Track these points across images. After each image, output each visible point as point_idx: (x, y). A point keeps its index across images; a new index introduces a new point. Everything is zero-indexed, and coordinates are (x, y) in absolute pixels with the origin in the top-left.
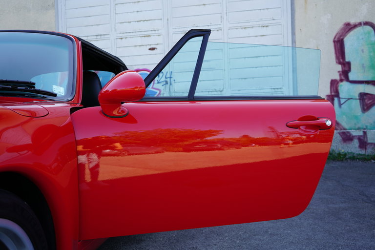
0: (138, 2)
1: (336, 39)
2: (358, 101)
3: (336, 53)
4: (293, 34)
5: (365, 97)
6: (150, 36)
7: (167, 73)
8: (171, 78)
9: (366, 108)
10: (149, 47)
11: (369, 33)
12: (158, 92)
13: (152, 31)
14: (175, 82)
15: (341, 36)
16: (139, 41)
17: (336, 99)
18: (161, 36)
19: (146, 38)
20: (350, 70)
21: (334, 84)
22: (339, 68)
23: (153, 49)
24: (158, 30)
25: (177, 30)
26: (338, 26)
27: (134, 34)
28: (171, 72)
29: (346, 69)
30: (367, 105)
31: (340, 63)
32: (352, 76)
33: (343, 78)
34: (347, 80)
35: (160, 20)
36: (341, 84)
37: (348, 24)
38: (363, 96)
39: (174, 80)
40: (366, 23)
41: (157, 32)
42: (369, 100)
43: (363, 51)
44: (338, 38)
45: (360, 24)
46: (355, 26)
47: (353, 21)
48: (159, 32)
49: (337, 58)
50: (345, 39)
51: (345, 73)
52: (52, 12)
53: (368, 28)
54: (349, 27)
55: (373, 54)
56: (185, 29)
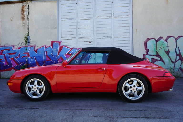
0: (86, 28)
1: (145, 43)
4: (133, 40)
11: (154, 41)
12: (92, 56)
13: (90, 37)
16: (86, 40)
18: (93, 39)
19: (88, 39)
20: (149, 51)
21: (144, 55)
22: (146, 51)
23: (90, 43)
24: (92, 37)
25: (98, 37)
26: (146, 39)
27: (84, 38)
29: (148, 51)
30: (153, 62)
31: (146, 49)
32: (149, 53)
34: (148, 54)
35: (92, 34)
36: (146, 55)
37: (148, 38)
38: (152, 59)
40: (153, 38)
42: (154, 60)
43: (152, 46)
45: (151, 38)
46: (150, 39)
47: (150, 38)
49: (145, 48)
50: (147, 43)
51: (147, 52)
52: (56, 30)
53: (154, 40)
54: (148, 39)
55: (155, 47)
56: (100, 37)
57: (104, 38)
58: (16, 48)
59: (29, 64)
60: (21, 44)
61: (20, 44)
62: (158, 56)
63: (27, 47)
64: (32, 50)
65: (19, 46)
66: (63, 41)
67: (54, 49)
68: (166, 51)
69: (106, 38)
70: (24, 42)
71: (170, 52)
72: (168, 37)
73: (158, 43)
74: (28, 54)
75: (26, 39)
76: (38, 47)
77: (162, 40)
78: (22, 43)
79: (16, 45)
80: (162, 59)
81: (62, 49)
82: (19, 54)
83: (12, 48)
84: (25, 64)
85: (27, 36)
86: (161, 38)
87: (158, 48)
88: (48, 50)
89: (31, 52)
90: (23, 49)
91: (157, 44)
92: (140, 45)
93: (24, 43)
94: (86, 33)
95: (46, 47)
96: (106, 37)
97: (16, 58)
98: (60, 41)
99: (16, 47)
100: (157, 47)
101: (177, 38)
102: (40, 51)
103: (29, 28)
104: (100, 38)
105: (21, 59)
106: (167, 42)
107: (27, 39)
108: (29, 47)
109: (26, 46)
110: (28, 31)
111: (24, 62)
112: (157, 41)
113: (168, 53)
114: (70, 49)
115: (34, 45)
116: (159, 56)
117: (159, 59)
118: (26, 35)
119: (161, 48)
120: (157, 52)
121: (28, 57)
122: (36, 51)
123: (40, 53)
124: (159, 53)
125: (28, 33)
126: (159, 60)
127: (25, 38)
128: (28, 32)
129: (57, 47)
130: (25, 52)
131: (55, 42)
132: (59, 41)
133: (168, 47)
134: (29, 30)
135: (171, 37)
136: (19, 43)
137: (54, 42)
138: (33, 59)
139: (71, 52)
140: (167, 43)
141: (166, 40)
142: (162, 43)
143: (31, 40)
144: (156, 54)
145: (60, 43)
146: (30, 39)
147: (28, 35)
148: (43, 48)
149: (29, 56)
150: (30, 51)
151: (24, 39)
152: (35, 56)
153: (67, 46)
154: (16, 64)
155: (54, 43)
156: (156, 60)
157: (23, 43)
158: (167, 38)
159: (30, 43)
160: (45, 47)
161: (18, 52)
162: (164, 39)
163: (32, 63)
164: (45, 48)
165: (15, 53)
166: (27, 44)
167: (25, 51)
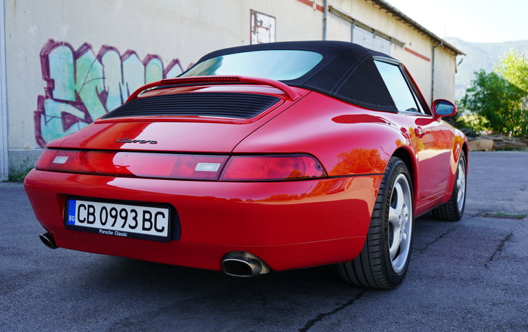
1: (42, 54)
2: (60, 119)
3: (42, 69)
4: (5, 38)
5: (66, 116)
9: (67, 127)
11: (68, 54)
15: (46, 51)
17: (42, 116)
20: (54, 87)
21: (41, 100)
22: (45, 84)
26: (45, 41)
29: (51, 86)
30: (67, 124)
31: (46, 79)
32: (56, 94)
33: (48, 95)
34: (52, 98)
36: (47, 101)
37: (52, 41)
38: (64, 115)
40: (67, 44)
42: (69, 119)
43: (64, 70)
44: (45, 53)
45: (61, 43)
46: (58, 45)
47: (56, 40)
49: (43, 73)
50: (50, 56)
51: (50, 90)
53: (67, 49)
54: (53, 45)
55: (72, 75)
62: (79, 106)
68: (100, 91)
71: (110, 95)
72: (103, 46)
73: (79, 61)
77: (90, 56)
80: (90, 116)
86: (87, 47)
87: (81, 81)
91: (78, 65)
92: (26, 59)
100: (78, 75)
101: (124, 56)
106: (101, 62)
112: (76, 55)
113: (103, 96)
116: (83, 108)
117: (81, 115)
119: (88, 79)
120: (76, 91)
124: (82, 96)
126: (82, 120)
133: (104, 78)
135: (111, 48)
140: (101, 67)
141: (99, 58)
142: (89, 65)
144: (74, 100)
156: (75, 120)
158: (100, 52)
162: (93, 52)
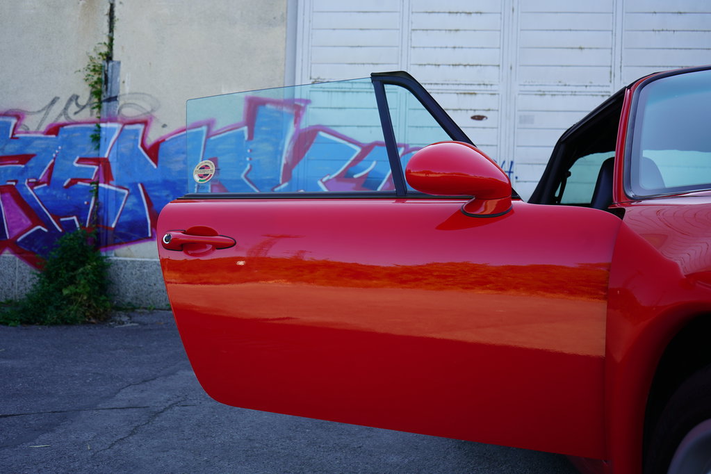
0: (457, 30)
6: (475, 94)
7: (504, 162)
8: (510, 172)
10: (473, 114)
13: (479, 85)
14: (517, 182)
16: (453, 101)
18: (497, 96)
19: (467, 96)
23: (480, 118)
24: (491, 85)
25: (528, 88)
27: (445, 87)
28: (512, 163)
35: (497, 68)
39: (516, 178)
41: (489, 87)
48: (493, 88)
52: (279, 33)
56: (542, 88)
57: (563, 94)
58: (33, 128)
59: (107, 228)
60: (66, 109)
61: (58, 108)
63: (103, 125)
64: (130, 144)
65: (54, 117)
66: (319, 98)
67: (262, 147)
69: (574, 94)
70: (85, 95)
74: (104, 164)
75: (95, 78)
76: (164, 126)
78: (71, 100)
79: (33, 113)
81: (308, 148)
82: (53, 164)
83: (9, 124)
84: (83, 226)
85: (100, 62)
88: (220, 147)
89: (120, 156)
90: (77, 134)
93: (83, 100)
94: (458, 57)
95: (214, 129)
96: (574, 89)
97: (32, 185)
98: (297, 96)
99: (34, 124)
102: (178, 153)
103: (116, 14)
104: (543, 94)
105: (59, 194)
107: (103, 77)
108: (109, 125)
109: (94, 118)
110: (111, 30)
111: (80, 211)
114: (358, 150)
115: (143, 118)
118: (94, 55)
121: (101, 185)
122: (154, 151)
123: (177, 167)
125: (111, 46)
127: (89, 72)
128: (111, 40)
129: (281, 135)
130: (84, 155)
131: (269, 106)
132: (294, 100)
134: (117, 24)
136: (53, 102)
137: (263, 102)
138: (133, 200)
139: (361, 164)
143: (127, 82)
145: (298, 107)
146: (120, 79)
147: (109, 57)
148: (197, 133)
149: (108, 177)
150: (114, 151)
151: (83, 75)
152: (146, 180)
153: (340, 130)
154: (29, 223)
155: (262, 111)
157: (75, 98)
159: (121, 102)
160: (204, 129)
161: (45, 150)
163: (127, 218)
164: (208, 136)
165: (24, 158)
166: (99, 107)
167: (84, 150)
